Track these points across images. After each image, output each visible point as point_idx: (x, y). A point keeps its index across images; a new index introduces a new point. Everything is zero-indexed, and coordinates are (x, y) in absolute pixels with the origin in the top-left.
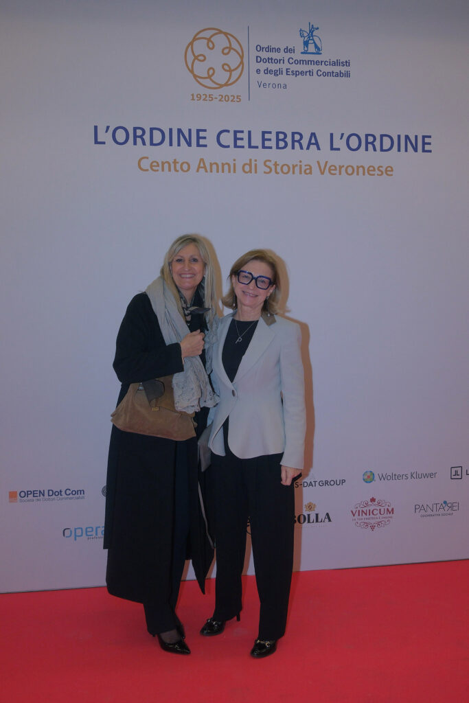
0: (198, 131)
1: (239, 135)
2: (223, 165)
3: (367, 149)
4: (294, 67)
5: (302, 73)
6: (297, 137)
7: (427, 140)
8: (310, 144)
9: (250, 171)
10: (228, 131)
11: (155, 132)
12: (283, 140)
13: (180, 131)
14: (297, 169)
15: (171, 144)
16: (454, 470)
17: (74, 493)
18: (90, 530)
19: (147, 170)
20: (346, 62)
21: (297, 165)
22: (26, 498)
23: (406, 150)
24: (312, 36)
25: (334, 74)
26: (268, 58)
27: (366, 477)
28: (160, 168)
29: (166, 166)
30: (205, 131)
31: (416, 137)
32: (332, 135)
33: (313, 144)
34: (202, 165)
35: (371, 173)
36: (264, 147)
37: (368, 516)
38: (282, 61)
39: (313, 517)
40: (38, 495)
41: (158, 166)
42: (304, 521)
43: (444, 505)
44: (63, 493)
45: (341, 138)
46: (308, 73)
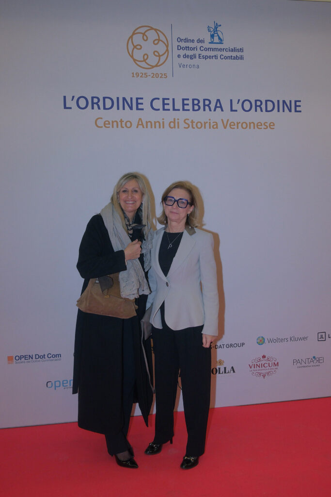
0: (137, 99)
1: (166, 102)
2: (155, 123)
3: (256, 111)
4: (204, 53)
5: (210, 57)
6: (207, 103)
7: (298, 104)
8: (216, 107)
9: (175, 127)
10: (158, 99)
11: (106, 100)
12: (197, 105)
13: (124, 99)
14: (207, 125)
15: (118, 109)
16: (320, 335)
17: (54, 356)
18: (66, 382)
19: (102, 127)
20: (241, 49)
21: (207, 122)
22: (19, 361)
23: (284, 111)
24: (217, 31)
25: (232, 58)
26: (186, 47)
27: (259, 341)
28: (111, 126)
29: (115, 124)
30: (142, 99)
31: (290, 101)
32: (231, 100)
33: (218, 107)
34: (140, 123)
35: (259, 127)
36: (184, 109)
37: (261, 368)
38: (195, 49)
39: (222, 370)
40: (28, 358)
41: (109, 124)
42: (216, 372)
43: (313, 359)
44: (46, 356)
45: (238, 103)
46: (214, 57)
